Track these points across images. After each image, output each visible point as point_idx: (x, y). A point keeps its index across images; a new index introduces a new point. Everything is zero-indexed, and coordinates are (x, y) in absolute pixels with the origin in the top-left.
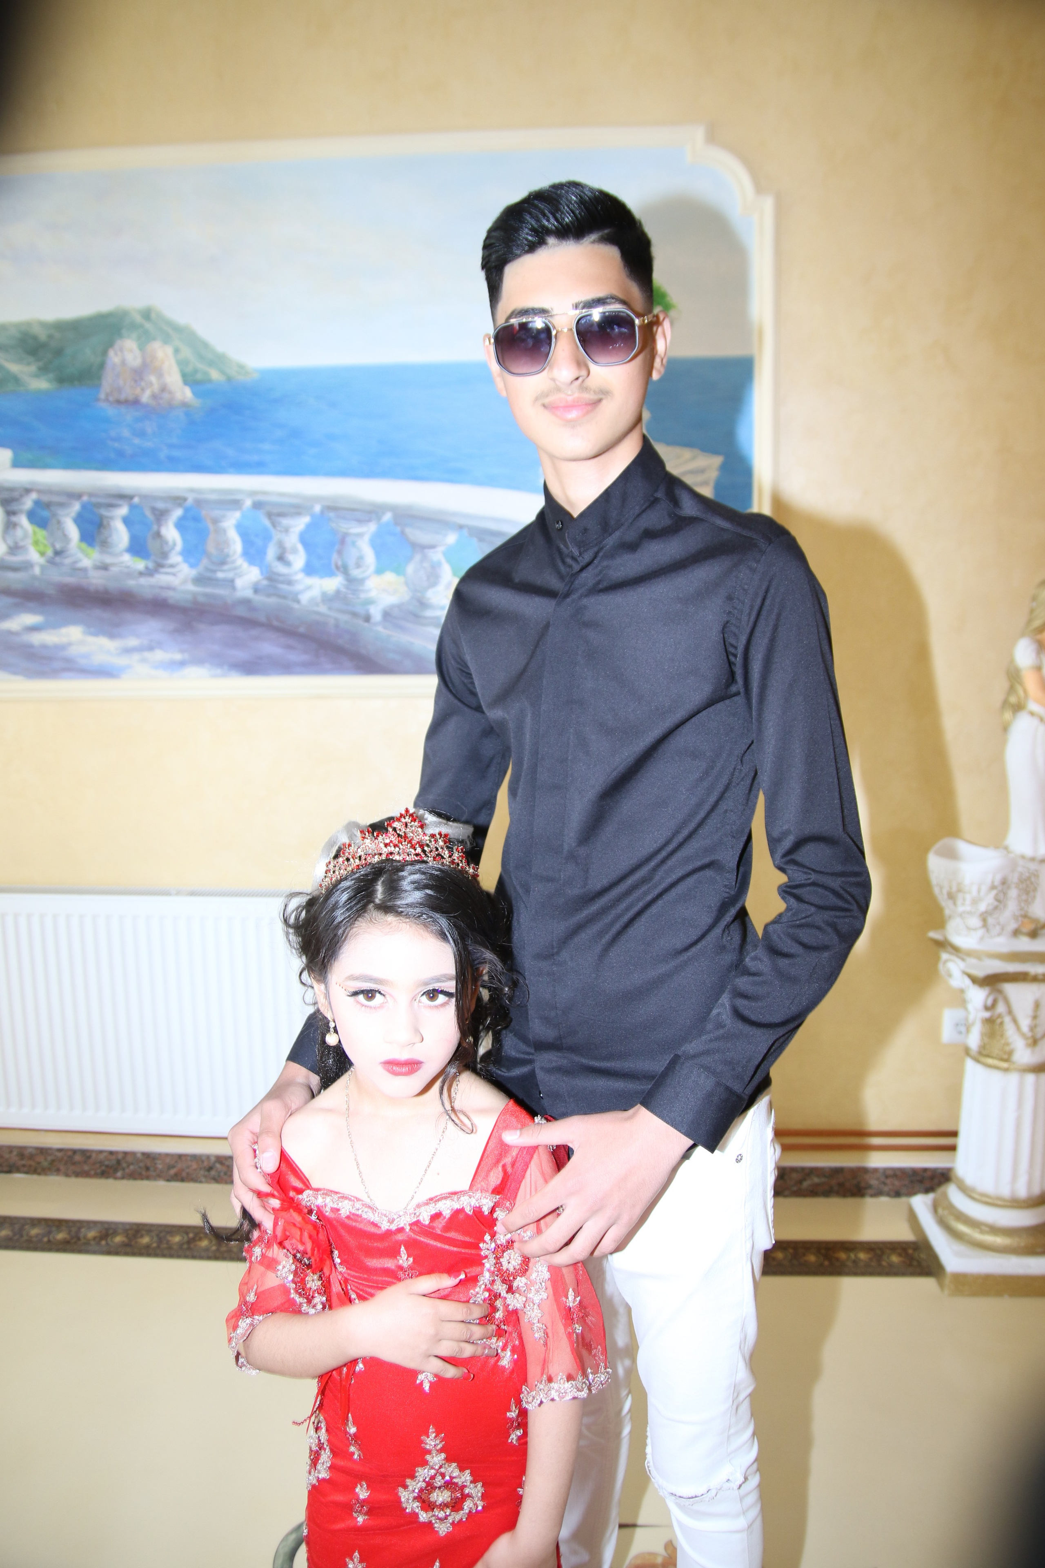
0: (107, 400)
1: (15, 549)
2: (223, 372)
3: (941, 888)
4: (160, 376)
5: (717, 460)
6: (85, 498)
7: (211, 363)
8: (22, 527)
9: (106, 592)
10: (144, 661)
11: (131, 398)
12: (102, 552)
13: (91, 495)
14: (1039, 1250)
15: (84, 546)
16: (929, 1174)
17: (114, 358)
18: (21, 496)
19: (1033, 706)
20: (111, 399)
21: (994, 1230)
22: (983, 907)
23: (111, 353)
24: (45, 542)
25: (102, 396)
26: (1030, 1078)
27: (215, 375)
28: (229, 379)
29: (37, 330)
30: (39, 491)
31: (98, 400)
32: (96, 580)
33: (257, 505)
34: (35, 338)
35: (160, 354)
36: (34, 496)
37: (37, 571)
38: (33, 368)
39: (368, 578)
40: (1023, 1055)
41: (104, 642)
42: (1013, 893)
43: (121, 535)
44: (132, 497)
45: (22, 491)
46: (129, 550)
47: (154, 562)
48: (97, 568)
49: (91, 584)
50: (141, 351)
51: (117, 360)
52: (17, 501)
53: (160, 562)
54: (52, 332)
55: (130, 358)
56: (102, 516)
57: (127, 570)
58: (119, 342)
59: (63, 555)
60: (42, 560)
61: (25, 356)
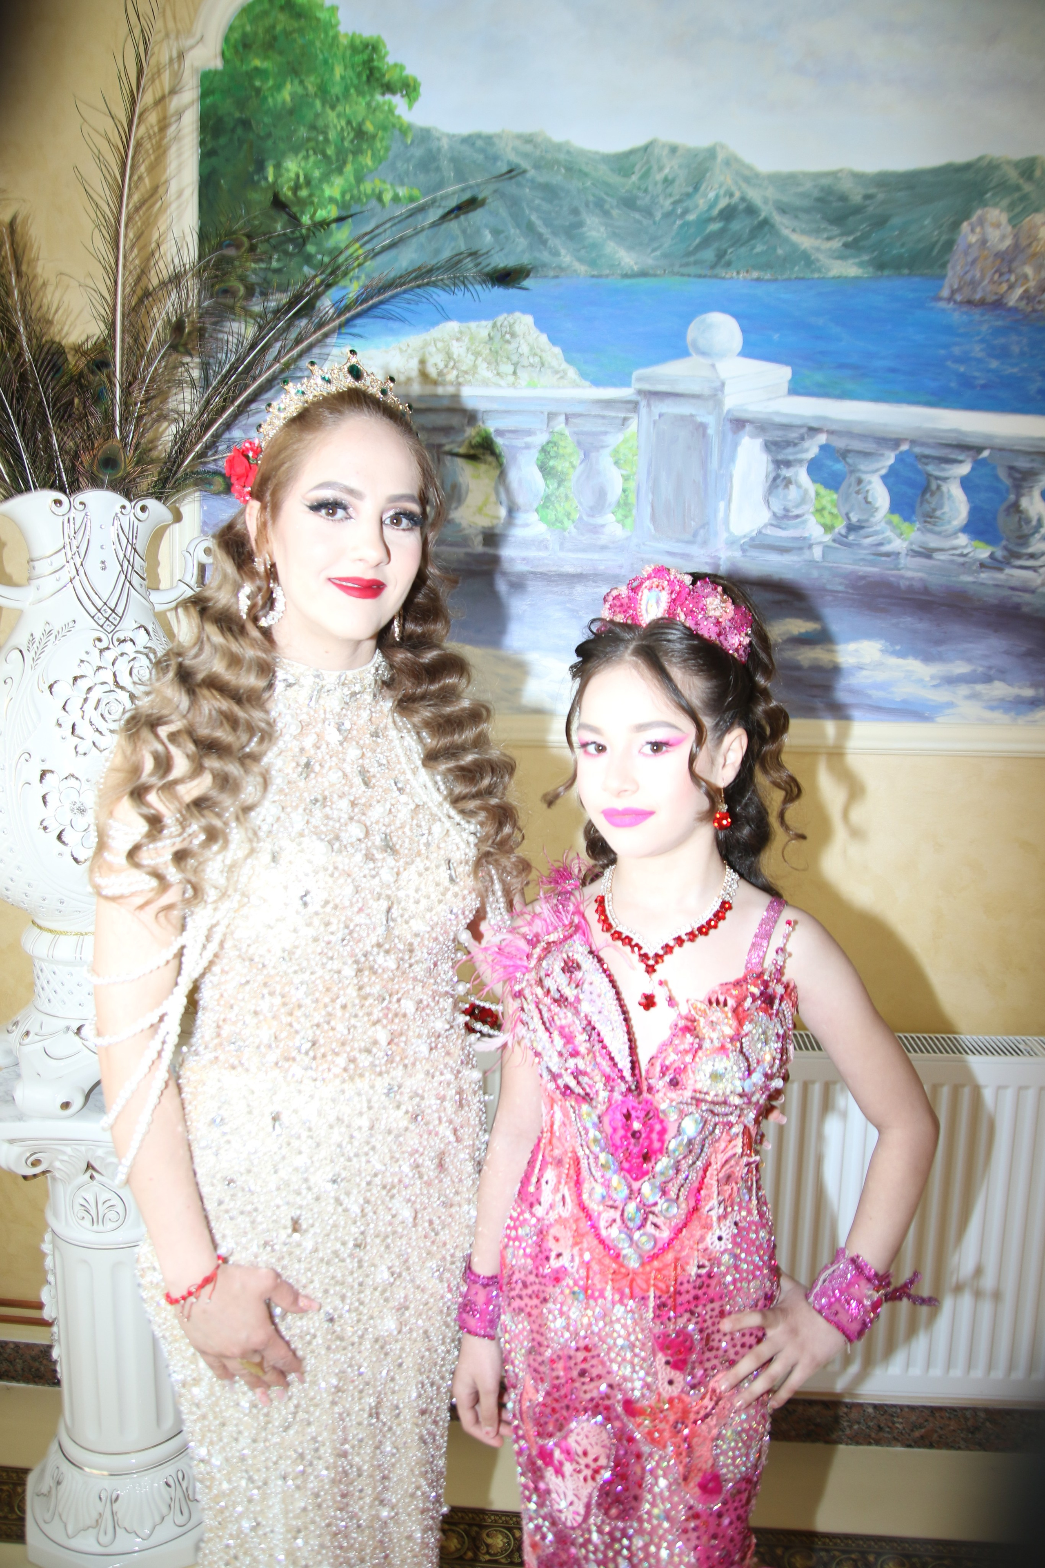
0: (950, 299)
1: (784, 518)
6: (904, 447)
8: (799, 486)
9: (926, 591)
10: (974, 696)
11: (991, 298)
12: (923, 531)
13: (913, 442)
15: (896, 519)
17: (968, 234)
18: (802, 438)
20: (958, 297)
23: (965, 226)
24: (835, 511)
25: (946, 292)
29: (846, 186)
30: (831, 433)
32: (912, 571)
34: (843, 198)
35: (1042, 233)
36: (822, 439)
37: (817, 553)
38: (836, 244)
41: (915, 666)
43: (956, 505)
44: (979, 449)
45: (804, 430)
46: (965, 529)
47: (1005, 548)
48: (916, 554)
49: (902, 577)
50: (1014, 226)
51: (973, 239)
52: (795, 445)
53: (1016, 549)
54: (872, 191)
55: (993, 235)
56: (929, 475)
57: (961, 560)
58: (979, 212)
59: (863, 532)
60: (827, 538)
61: (825, 225)
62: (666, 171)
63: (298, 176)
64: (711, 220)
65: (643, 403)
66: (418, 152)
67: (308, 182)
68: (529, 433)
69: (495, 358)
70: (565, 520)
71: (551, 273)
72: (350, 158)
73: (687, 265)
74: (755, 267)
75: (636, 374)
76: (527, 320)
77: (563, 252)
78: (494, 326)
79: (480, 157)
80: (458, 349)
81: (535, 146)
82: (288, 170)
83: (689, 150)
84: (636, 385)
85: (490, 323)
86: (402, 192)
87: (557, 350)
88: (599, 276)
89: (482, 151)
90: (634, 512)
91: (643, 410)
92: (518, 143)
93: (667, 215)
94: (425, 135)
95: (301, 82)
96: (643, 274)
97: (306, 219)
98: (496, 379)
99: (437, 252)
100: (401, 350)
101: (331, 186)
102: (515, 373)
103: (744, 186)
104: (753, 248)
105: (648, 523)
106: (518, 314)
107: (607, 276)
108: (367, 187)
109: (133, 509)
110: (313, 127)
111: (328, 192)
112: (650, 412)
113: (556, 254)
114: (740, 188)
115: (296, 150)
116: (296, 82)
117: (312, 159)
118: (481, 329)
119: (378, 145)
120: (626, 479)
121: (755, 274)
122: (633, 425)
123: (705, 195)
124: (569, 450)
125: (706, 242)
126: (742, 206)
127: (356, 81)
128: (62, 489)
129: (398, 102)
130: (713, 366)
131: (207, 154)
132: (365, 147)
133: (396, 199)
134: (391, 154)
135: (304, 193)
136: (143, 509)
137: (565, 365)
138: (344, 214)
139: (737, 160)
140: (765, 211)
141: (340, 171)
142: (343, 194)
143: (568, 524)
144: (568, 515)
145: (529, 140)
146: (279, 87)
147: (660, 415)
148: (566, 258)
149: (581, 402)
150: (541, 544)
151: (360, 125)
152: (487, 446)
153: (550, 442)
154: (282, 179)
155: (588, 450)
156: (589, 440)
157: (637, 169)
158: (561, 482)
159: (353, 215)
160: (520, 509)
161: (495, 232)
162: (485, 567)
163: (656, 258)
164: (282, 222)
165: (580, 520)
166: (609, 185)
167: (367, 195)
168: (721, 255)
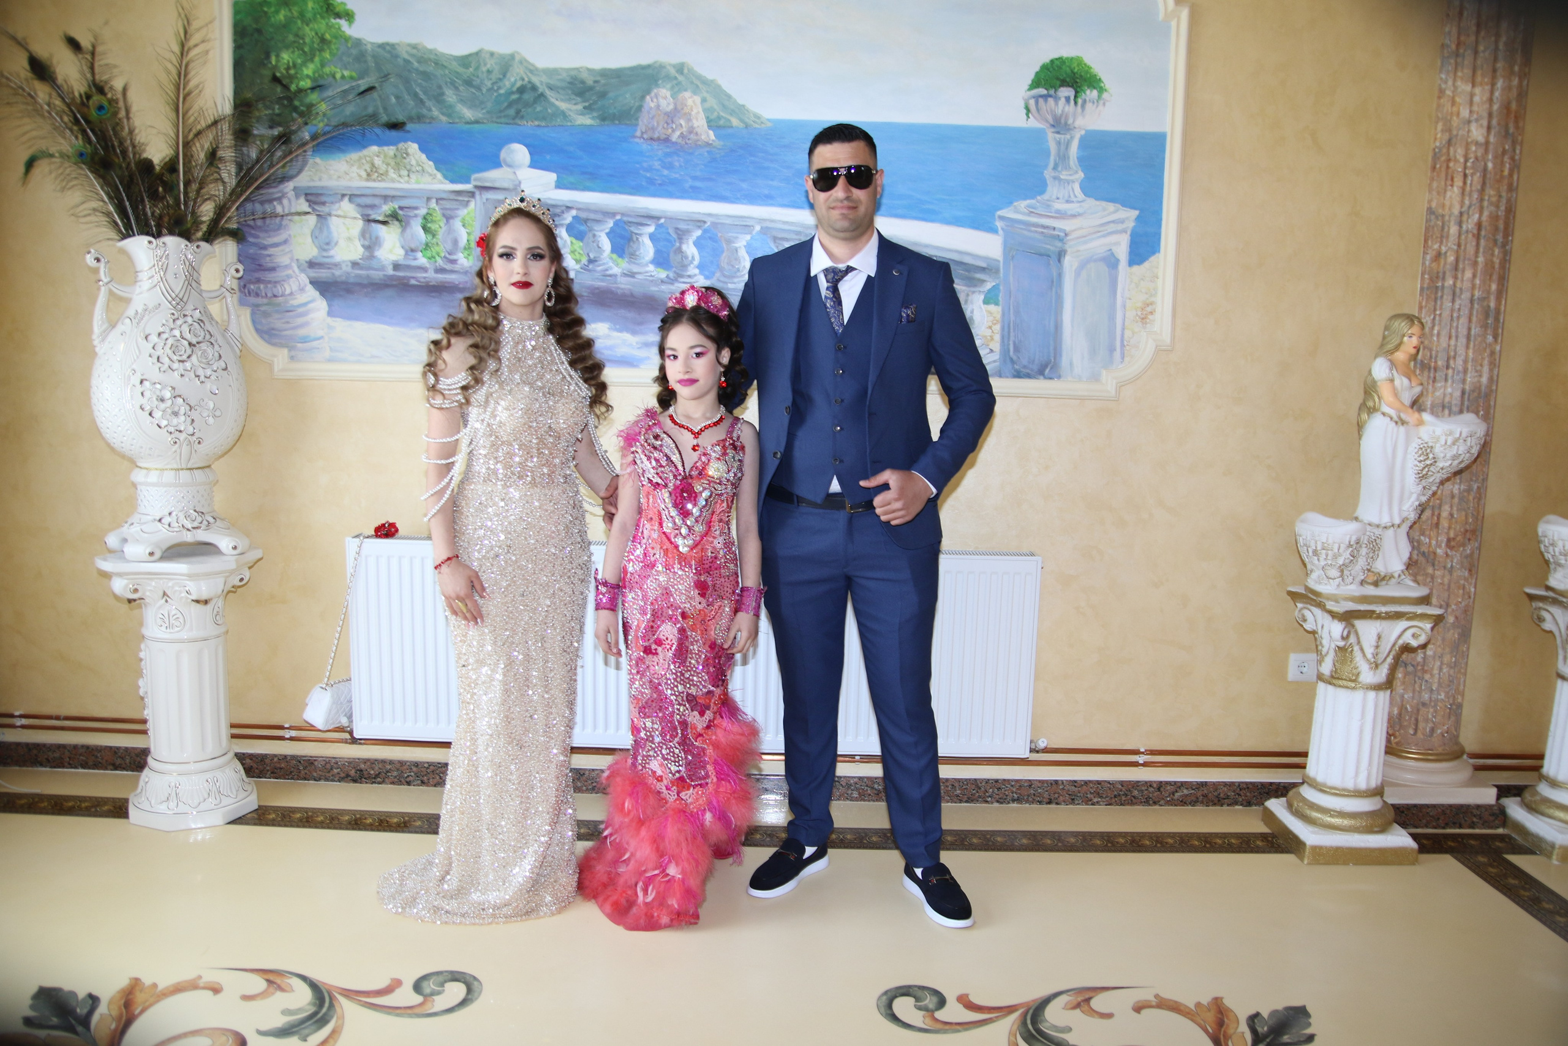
0: (642, 137)
2: (742, 120)
3: (1308, 547)
4: (689, 120)
5: (1137, 212)
6: (618, 217)
7: (732, 113)
9: (632, 295)
11: (663, 136)
12: (629, 262)
13: (623, 214)
14: (1376, 829)
15: (614, 256)
16: (1274, 787)
17: (650, 103)
18: (563, 212)
19: (1385, 408)
20: (645, 136)
21: (1341, 814)
22: (1341, 561)
23: (648, 98)
24: (581, 252)
25: (638, 134)
26: (1372, 694)
27: (735, 122)
28: (747, 126)
29: (585, 75)
30: (578, 209)
31: (635, 137)
32: (624, 285)
33: (765, 231)
34: (583, 82)
35: (690, 102)
36: (574, 212)
38: (580, 107)
40: (1368, 676)
41: (627, 336)
42: (1364, 551)
43: (647, 249)
44: (659, 218)
45: (564, 208)
46: (653, 262)
47: (675, 272)
48: (625, 275)
49: (619, 288)
50: (674, 99)
51: (652, 105)
52: (559, 216)
53: (680, 272)
54: (598, 78)
55: (663, 103)
56: (632, 232)
57: (651, 278)
58: (655, 90)
59: (596, 263)
60: (577, 267)
61: (573, 97)
62: (489, 66)
63: (288, 62)
64: (513, 93)
65: (477, 193)
66: (354, 52)
67: (295, 66)
68: (416, 208)
69: (398, 167)
70: (437, 258)
71: (428, 121)
72: (318, 53)
73: (500, 117)
74: (536, 119)
75: (474, 176)
76: (415, 146)
77: (433, 109)
78: (397, 149)
79: (388, 56)
80: (378, 161)
81: (418, 50)
82: (283, 58)
83: (500, 55)
84: (474, 183)
85: (395, 147)
86: (346, 73)
87: (431, 163)
88: (453, 123)
89: (389, 52)
91: (478, 196)
92: (409, 49)
93: (489, 90)
94: (358, 42)
95: (290, 10)
96: (477, 122)
97: (293, 87)
98: (398, 179)
99: (366, 108)
100: (347, 162)
101: (307, 67)
102: (408, 175)
103: (530, 75)
104: (535, 108)
106: (410, 143)
107: (457, 123)
108: (327, 70)
109: (192, 247)
110: (297, 35)
111: (305, 72)
112: (481, 198)
113: (430, 110)
114: (528, 76)
115: (287, 47)
116: (287, 9)
117: (297, 53)
118: (390, 150)
119: (333, 47)
120: (469, 234)
121: (537, 123)
122: (472, 205)
123: (509, 80)
124: (438, 218)
125: (510, 105)
126: (529, 86)
127: (320, 10)
128: (154, 237)
129: (343, 23)
130: (515, 172)
131: (238, 47)
132: (325, 47)
133: (343, 77)
134: (340, 52)
135: (292, 72)
136: (198, 247)
137: (435, 172)
138: (315, 84)
139: (526, 61)
140: (542, 88)
141: (312, 60)
142: (314, 73)
143: (438, 259)
144: (438, 254)
145: (414, 47)
146: (277, 12)
147: (487, 200)
148: (436, 113)
149: (445, 191)
150: (424, 269)
151: (323, 35)
152: (394, 216)
153: (428, 214)
154: (279, 64)
155: (448, 218)
156: (449, 212)
157: (473, 65)
158: (434, 236)
159: (319, 86)
160: (412, 250)
161: (397, 97)
162: (394, 283)
163: (484, 114)
164: (279, 89)
165: (445, 257)
166: (458, 73)
167: (327, 75)
168: (518, 112)
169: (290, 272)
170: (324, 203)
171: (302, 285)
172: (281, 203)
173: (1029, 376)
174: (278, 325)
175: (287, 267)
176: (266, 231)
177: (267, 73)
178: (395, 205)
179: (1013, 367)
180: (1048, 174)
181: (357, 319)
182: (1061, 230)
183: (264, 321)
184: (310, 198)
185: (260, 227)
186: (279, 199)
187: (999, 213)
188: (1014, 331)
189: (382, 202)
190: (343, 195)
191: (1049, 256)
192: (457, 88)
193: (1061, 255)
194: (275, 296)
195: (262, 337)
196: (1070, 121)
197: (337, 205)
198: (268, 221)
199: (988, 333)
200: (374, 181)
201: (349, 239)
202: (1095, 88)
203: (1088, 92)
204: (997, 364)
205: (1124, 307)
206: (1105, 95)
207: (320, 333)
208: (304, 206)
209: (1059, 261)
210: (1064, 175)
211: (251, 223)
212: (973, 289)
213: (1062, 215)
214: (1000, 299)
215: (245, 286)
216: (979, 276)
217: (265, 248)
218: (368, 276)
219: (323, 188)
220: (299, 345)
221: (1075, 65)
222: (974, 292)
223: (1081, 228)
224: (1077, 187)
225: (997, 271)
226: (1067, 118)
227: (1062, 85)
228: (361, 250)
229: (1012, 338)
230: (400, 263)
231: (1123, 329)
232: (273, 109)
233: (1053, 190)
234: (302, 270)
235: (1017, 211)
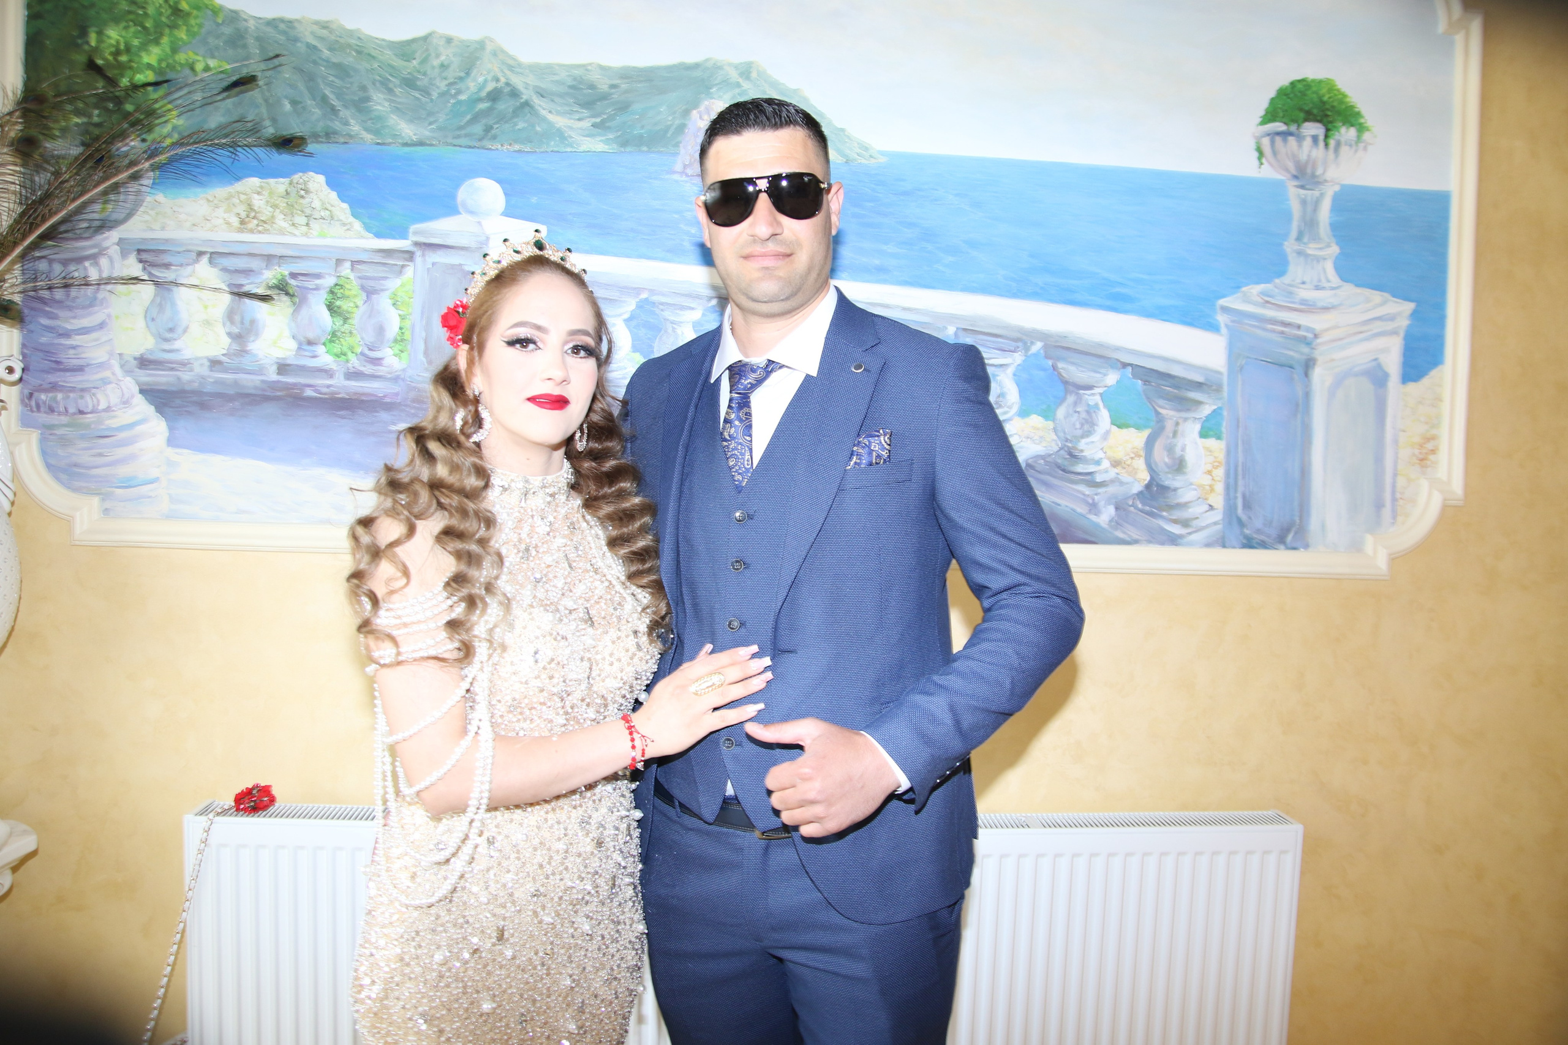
0: (683, 173)
5: (1412, 306)
6: (644, 296)
13: (652, 292)
20: (689, 171)
23: (694, 114)
25: (678, 168)
28: (847, 163)
29: (595, 77)
34: (592, 86)
38: (587, 124)
39: (1010, 419)
54: (618, 81)
56: (666, 320)
58: (706, 103)
61: (576, 108)
62: (443, 58)
64: (480, 100)
65: (418, 253)
66: (228, 31)
67: (128, 49)
68: (318, 276)
69: (290, 211)
70: (351, 353)
71: (342, 140)
72: (167, 30)
73: (458, 137)
74: (516, 141)
75: (413, 228)
76: (321, 179)
77: (352, 122)
78: (291, 183)
79: (282, 38)
80: (258, 202)
82: (109, 37)
83: (462, 41)
84: (414, 238)
85: (287, 180)
86: (212, 63)
87: (345, 206)
88: (383, 144)
89: (284, 33)
90: (409, 347)
91: (418, 258)
92: (315, 28)
93: (442, 95)
94: (234, 16)
96: (421, 144)
97: (125, 82)
98: (291, 229)
100: (208, 201)
101: (148, 52)
102: (307, 225)
103: (508, 73)
104: (516, 124)
105: (421, 356)
106: (312, 174)
107: (389, 144)
108: (181, 57)
111: (146, 59)
112: (424, 261)
113: (347, 123)
114: (505, 75)
115: (116, 20)
117: (132, 29)
118: (280, 185)
119: (193, 22)
120: (403, 318)
121: (517, 147)
122: (409, 272)
123: (475, 80)
124: (353, 292)
126: (507, 90)
130: (479, 223)
132: (180, 22)
133: (207, 69)
134: (203, 31)
135: (123, 58)
137: (352, 219)
138: (160, 79)
139: (503, 51)
140: (526, 94)
141: (157, 42)
142: (160, 61)
143: (351, 356)
144: (352, 349)
145: (325, 26)
147: (435, 265)
148: (355, 127)
149: (365, 250)
150: (328, 373)
152: (282, 288)
153: (336, 285)
154: (103, 45)
155: (370, 293)
156: (371, 283)
157: (417, 55)
158: (346, 320)
159: (167, 81)
160: (310, 343)
161: (294, 103)
162: (279, 394)
163: (432, 131)
164: (100, 84)
165: (362, 354)
166: (392, 67)
167: (181, 65)
168: (488, 129)
169: (107, 374)
170: (167, 266)
171: (127, 396)
172: (96, 264)
173: (1263, 545)
174: (85, 458)
175: (102, 366)
176: (70, 308)
177: (81, 58)
178: (284, 270)
179: (1242, 533)
180: (1290, 246)
181: (216, 451)
182: (1308, 329)
183: (60, 452)
184: (144, 256)
185: (59, 302)
186: (94, 258)
187: (1222, 302)
188: (1244, 478)
189: (264, 265)
190: (200, 254)
191: (1291, 367)
192: (390, 91)
193: (1308, 365)
194: (81, 412)
195: (57, 479)
196: (1319, 172)
197: (190, 269)
198: (74, 292)
199: (1206, 480)
200: (252, 231)
201: (207, 323)
202: (1352, 125)
203: (1343, 130)
204: (1219, 527)
205: (1396, 442)
206: (1366, 136)
207: (154, 473)
208: (134, 269)
209: (1306, 375)
210: (1312, 249)
211: (45, 294)
212: (1184, 415)
213: (1309, 307)
214: (1224, 430)
215: (31, 395)
216: (1193, 395)
217: (67, 334)
218: (236, 383)
219: (167, 240)
220: (119, 491)
221: (1324, 91)
222: (1186, 419)
223: (1336, 327)
224: (1329, 266)
225: (1218, 389)
226: (1314, 167)
227: (1306, 120)
228: (226, 341)
229: (1240, 489)
230: (289, 362)
231: (1395, 475)
232: (90, 116)
233: (1297, 271)
234: (128, 372)
235: (1247, 300)
